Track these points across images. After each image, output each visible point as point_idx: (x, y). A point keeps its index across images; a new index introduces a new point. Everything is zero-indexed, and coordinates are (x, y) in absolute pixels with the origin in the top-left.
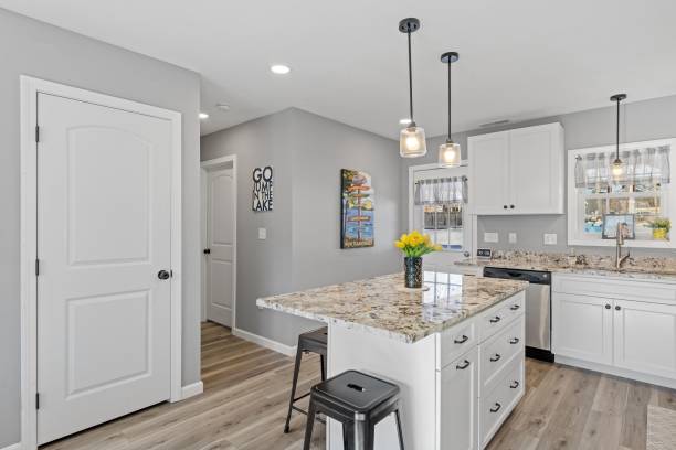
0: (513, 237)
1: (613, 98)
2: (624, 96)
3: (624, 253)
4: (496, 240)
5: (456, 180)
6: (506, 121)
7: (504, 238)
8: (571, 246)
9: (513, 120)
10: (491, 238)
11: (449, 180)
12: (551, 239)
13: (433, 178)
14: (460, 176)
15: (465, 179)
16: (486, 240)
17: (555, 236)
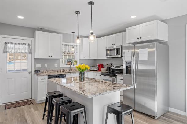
0: (46, 65)
1: (72, 32)
2: (74, 33)
3: (71, 68)
4: (41, 67)
5: (25, 44)
6: (46, 29)
7: (43, 66)
8: (61, 67)
9: (48, 29)
10: (39, 66)
11: (23, 44)
12: (56, 66)
13: (14, 42)
14: (28, 43)
15: (29, 45)
16: (37, 67)
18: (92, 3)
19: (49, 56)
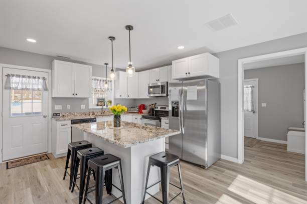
0: (69, 107)
1: (105, 64)
2: (108, 64)
3: (104, 110)
4: (61, 109)
5: (39, 78)
7: (64, 107)
8: (90, 108)
10: (58, 108)
11: (35, 78)
12: (83, 107)
15: (44, 78)
16: (56, 109)
17: (84, 106)
18: (131, 28)
19: (73, 94)
